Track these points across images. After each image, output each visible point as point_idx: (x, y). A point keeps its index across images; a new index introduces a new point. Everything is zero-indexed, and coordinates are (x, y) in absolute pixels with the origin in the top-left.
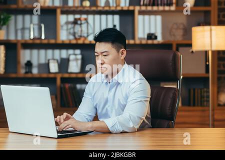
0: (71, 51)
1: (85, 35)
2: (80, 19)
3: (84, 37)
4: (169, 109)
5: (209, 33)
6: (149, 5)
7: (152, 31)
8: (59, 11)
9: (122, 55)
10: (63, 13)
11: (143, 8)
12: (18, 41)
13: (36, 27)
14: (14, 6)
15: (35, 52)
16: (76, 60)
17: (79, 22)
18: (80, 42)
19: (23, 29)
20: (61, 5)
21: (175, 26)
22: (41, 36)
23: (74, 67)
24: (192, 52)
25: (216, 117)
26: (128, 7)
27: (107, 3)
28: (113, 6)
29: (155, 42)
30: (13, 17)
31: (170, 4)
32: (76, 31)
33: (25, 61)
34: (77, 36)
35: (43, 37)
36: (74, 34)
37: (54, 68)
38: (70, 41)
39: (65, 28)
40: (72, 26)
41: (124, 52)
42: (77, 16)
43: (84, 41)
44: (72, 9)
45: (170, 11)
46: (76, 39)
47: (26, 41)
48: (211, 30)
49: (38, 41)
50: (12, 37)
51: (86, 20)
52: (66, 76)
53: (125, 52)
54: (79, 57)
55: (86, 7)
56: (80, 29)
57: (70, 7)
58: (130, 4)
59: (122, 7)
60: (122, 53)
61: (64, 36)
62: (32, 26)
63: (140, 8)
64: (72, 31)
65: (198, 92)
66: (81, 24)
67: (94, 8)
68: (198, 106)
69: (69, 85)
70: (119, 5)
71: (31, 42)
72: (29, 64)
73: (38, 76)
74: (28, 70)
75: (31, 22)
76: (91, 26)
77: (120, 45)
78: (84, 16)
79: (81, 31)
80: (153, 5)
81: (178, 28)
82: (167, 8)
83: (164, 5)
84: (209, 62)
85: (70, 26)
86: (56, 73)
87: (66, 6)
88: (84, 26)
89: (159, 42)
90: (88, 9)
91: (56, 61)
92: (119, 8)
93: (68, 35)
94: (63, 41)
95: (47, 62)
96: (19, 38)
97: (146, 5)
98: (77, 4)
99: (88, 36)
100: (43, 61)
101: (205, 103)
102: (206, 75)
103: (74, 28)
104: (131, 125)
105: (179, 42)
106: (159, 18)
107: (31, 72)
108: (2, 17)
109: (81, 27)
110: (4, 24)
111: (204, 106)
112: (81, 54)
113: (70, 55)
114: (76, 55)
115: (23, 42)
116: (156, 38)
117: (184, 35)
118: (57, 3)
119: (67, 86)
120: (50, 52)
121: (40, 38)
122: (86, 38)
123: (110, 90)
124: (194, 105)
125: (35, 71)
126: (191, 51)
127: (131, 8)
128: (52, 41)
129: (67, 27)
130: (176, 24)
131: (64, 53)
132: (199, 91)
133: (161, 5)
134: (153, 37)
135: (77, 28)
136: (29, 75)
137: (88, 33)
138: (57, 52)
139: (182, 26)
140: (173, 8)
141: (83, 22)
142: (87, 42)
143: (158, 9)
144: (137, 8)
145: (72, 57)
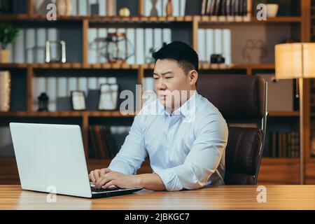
0: (103, 80)
1: (123, 57)
2: (115, 34)
3: (121, 59)
4: (249, 159)
5: (299, 53)
6: (214, 14)
7: (218, 52)
8: (86, 23)
9: (192, 78)
10: (92, 25)
11: (205, 19)
12: (29, 65)
13: (54, 46)
14: (22, 16)
15: (52, 81)
16: (111, 92)
17: (114, 38)
18: (117, 66)
19: (36, 48)
20: (89, 14)
21: (250, 45)
22: (61, 58)
23: (107, 102)
24: (275, 81)
25: (308, 173)
26: (184, 17)
27: (154, 11)
28: (162, 16)
29: (222, 66)
30: (21, 32)
31: (243, 13)
32: (110, 51)
33: (39, 94)
34: (111, 58)
35: (64, 60)
36: (107, 56)
37: (79, 103)
38: (102, 65)
39: (94, 46)
40: (105, 44)
41: (194, 74)
42: (112, 31)
43: (121, 65)
44: (105, 20)
45: (243, 23)
46: (110, 62)
47: (40, 65)
48: (302, 49)
49: (56, 66)
50: (20, 60)
51: (124, 35)
52: (96, 114)
53: (196, 75)
54: (115, 88)
55: (124, 17)
56: (115, 49)
57: (102, 18)
58: (187, 13)
59: (175, 18)
60: (192, 77)
61: (93, 58)
62: (48, 44)
63: (201, 19)
64: (104, 51)
65: (282, 138)
66: (117, 41)
67: (136, 19)
68: (282, 157)
69: (101, 127)
70: (171, 15)
71: (47, 66)
72: (44, 98)
73: (57, 115)
74: (42, 107)
75: (47, 39)
76: (131, 44)
77: (190, 64)
78: (121, 31)
79: (118, 51)
80: (219, 14)
81: (254, 47)
82: (239, 19)
83: (235, 14)
84: (299, 94)
85: (101, 44)
86: (81, 111)
87: (95, 16)
88: (121, 45)
89: (227, 66)
90: (127, 20)
91: (82, 94)
92: (171, 19)
93: (98, 58)
94: (92, 65)
95: (69, 94)
96: (30, 61)
97: (209, 15)
98: (112, 13)
99: (127, 58)
100: (63, 93)
101: (293, 153)
102: (295, 114)
103: (107, 46)
104: (195, 180)
105: (256, 67)
106: (227, 33)
107: (46, 109)
108: (6, 31)
109: (117, 45)
110: (9, 41)
111: (291, 157)
112: (117, 83)
113: (101, 85)
114: (110, 85)
115: (36, 66)
116: (223, 60)
117: (262, 57)
118: (83, 12)
119: (98, 128)
120: (73, 81)
121: (60, 61)
122: (124, 61)
123: (170, 126)
124: (277, 156)
125: (52, 108)
126: (273, 78)
127: (188, 19)
128: (77, 66)
129: (98, 46)
130: (252, 41)
131: (93, 83)
132: (284, 136)
133: (230, 14)
134: (219, 60)
135: (112, 47)
136: (44, 114)
137: (126, 54)
138: (83, 81)
139: (259, 45)
140: (247, 19)
141: (120, 38)
142: (126, 66)
143: (226, 19)
144: (197, 19)
145: (104, 88)
